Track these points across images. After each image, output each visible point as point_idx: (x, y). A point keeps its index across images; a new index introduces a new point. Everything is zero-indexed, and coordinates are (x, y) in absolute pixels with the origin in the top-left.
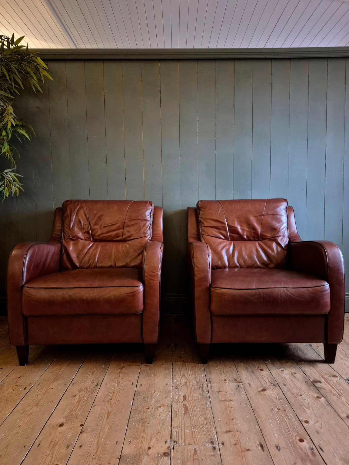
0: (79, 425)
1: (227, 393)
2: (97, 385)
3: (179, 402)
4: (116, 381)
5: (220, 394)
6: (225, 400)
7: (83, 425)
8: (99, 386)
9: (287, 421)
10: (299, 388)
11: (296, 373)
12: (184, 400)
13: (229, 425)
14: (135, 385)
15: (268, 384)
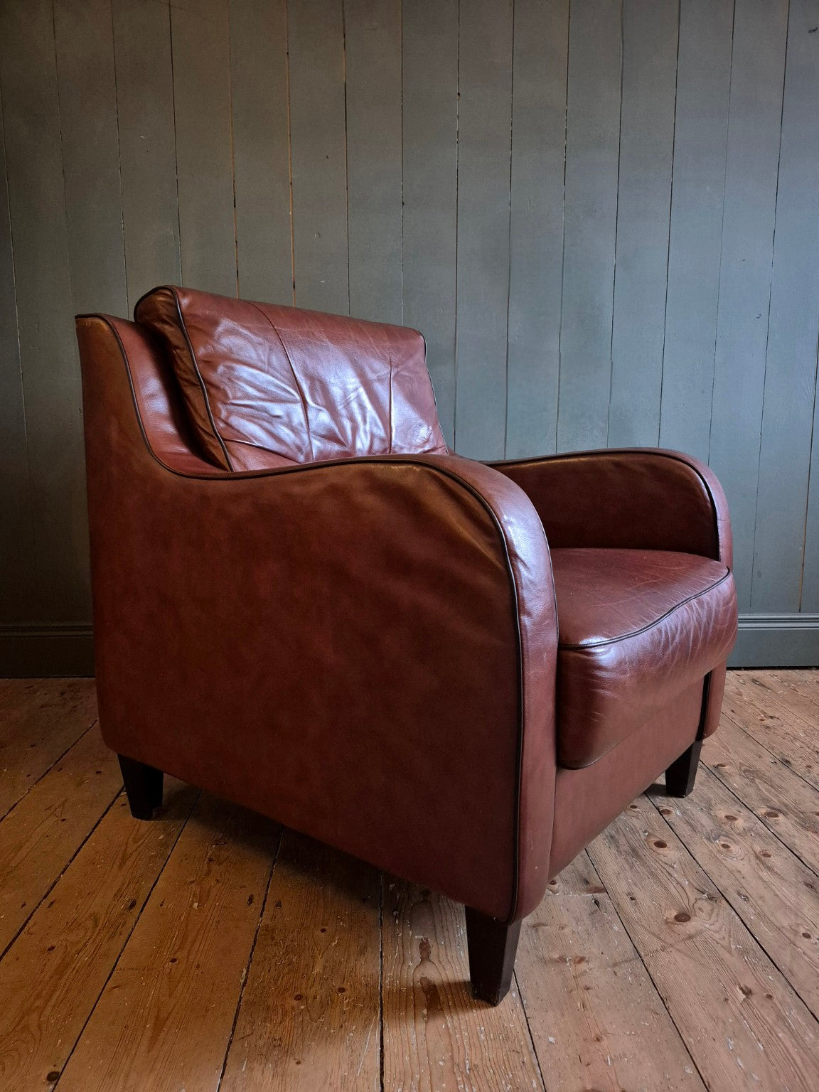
0: (44, 1077)
1: (566, 931)
2: (133, 905)
3: (405, 967)
4: (197, 892)
5: (540, 933)
6: (562, 960)
7: (57, 1073)
8: (136, 910)
9: (788, 1044)
10: (793, 907)
11: (769, 856)
12: (423, 960)
13: (588, 1064)
14: (257, 904)
15: (693, 895)
